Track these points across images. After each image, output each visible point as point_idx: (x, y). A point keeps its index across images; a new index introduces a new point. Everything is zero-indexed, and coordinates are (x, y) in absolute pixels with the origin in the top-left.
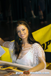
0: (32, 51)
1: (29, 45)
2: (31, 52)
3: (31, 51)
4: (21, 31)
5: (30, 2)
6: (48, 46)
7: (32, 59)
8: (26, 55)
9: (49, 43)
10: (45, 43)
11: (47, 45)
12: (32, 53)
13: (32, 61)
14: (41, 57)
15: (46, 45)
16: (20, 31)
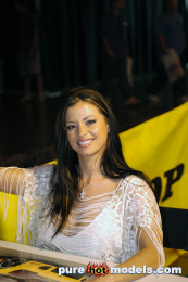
0: (120, 206)
1: (108, 182)
2: (114, 207)
3: (117, 206)
4: (82, 124)
5: (125, 24)
6: (174, 187)
7: (120, 235)
8: (97, 219)
9: (175, 174)
10: (162, 176)
11: (171, 182)
12: (119, 212)
13: (119, 243)
14: (149, 227)
15: (164, 181)
16: (78, 123)
